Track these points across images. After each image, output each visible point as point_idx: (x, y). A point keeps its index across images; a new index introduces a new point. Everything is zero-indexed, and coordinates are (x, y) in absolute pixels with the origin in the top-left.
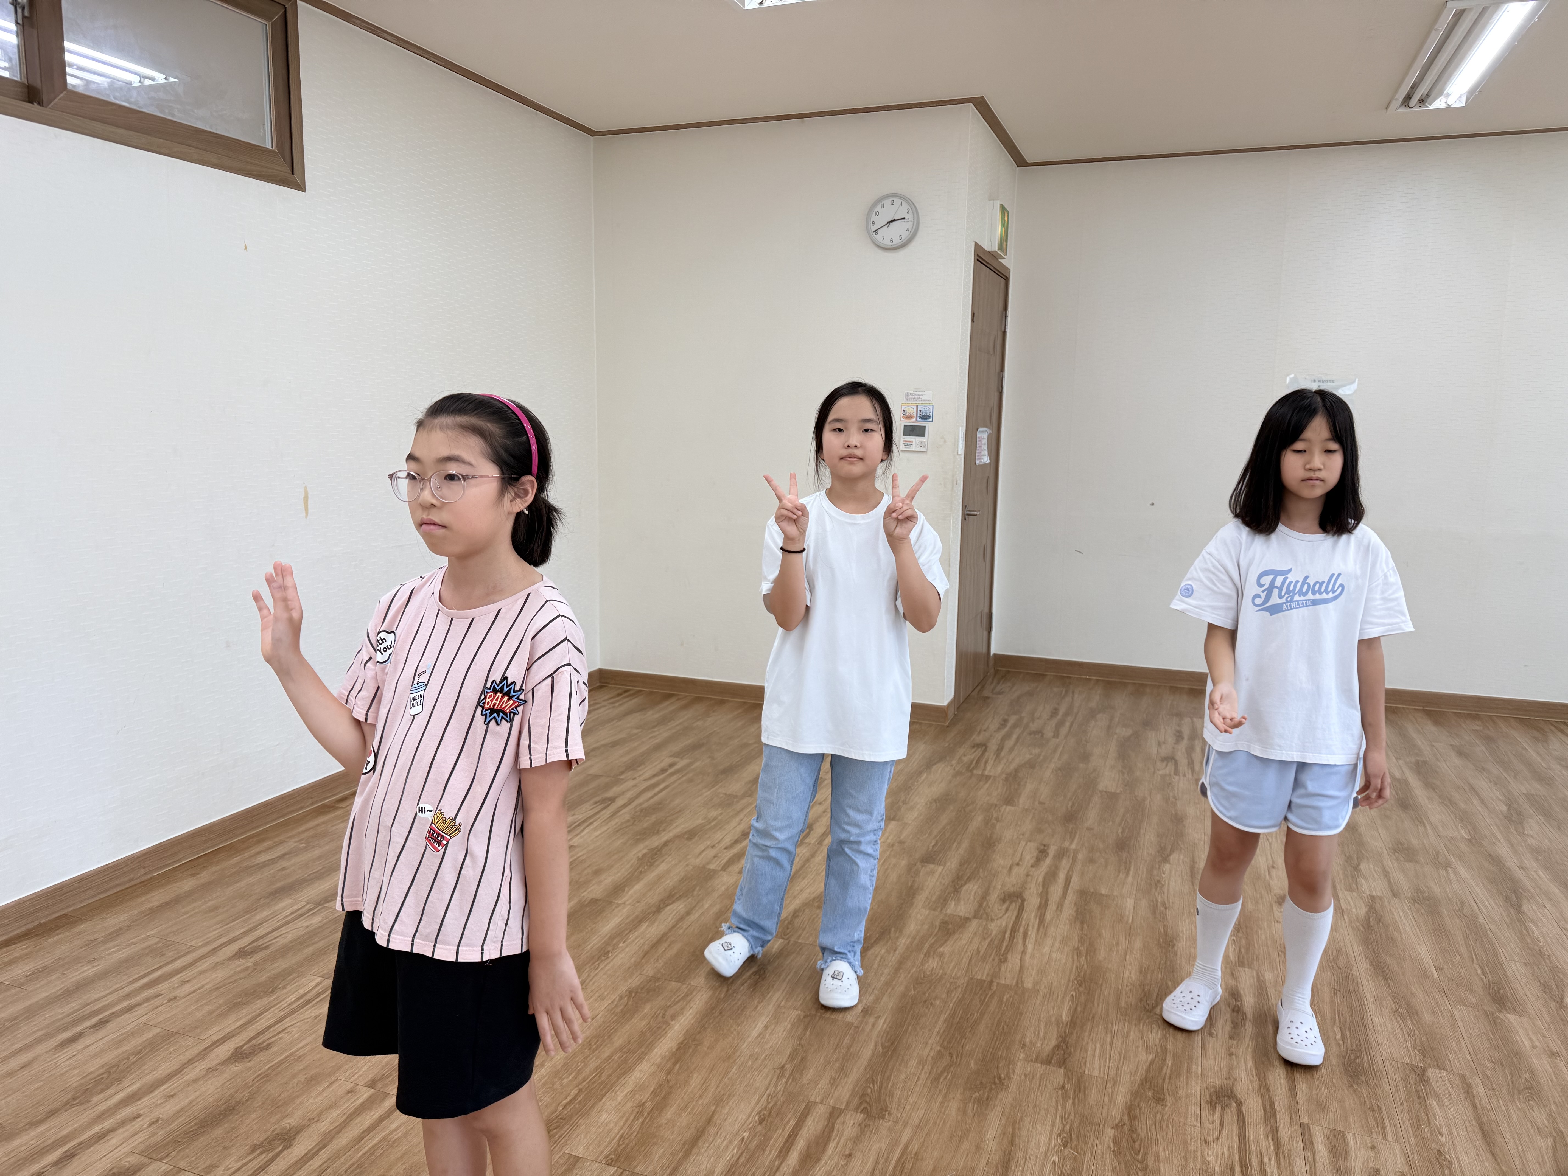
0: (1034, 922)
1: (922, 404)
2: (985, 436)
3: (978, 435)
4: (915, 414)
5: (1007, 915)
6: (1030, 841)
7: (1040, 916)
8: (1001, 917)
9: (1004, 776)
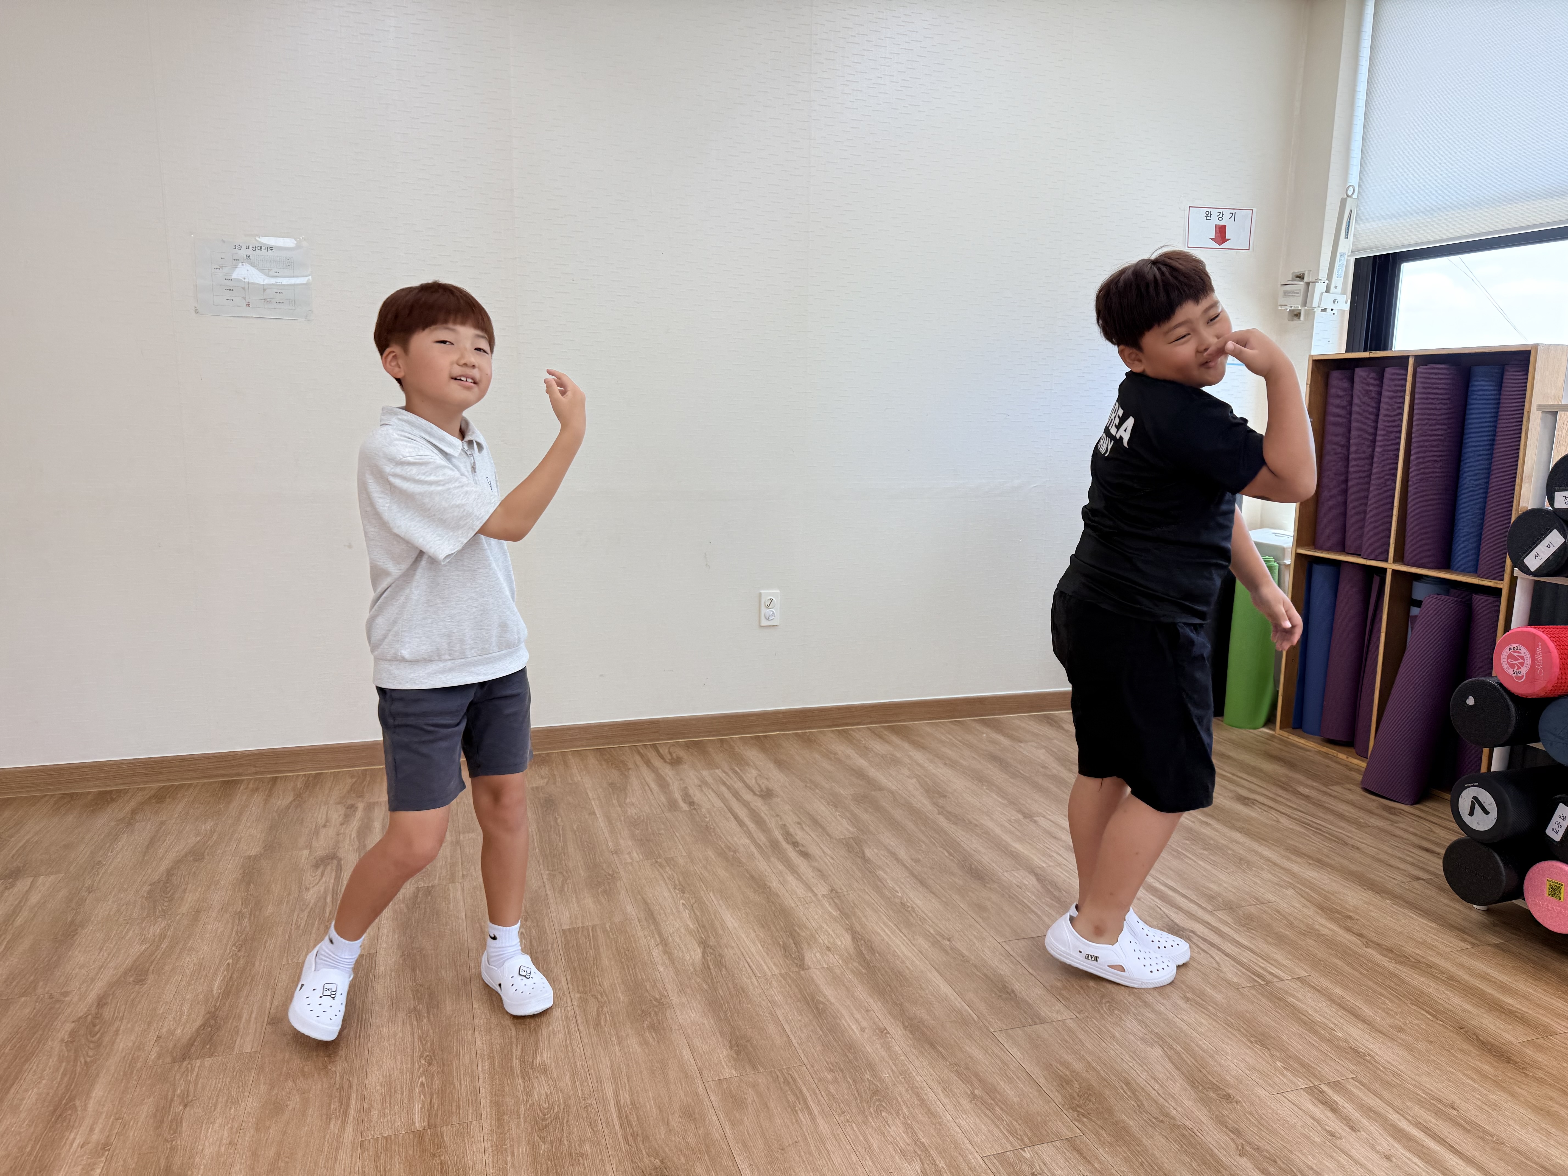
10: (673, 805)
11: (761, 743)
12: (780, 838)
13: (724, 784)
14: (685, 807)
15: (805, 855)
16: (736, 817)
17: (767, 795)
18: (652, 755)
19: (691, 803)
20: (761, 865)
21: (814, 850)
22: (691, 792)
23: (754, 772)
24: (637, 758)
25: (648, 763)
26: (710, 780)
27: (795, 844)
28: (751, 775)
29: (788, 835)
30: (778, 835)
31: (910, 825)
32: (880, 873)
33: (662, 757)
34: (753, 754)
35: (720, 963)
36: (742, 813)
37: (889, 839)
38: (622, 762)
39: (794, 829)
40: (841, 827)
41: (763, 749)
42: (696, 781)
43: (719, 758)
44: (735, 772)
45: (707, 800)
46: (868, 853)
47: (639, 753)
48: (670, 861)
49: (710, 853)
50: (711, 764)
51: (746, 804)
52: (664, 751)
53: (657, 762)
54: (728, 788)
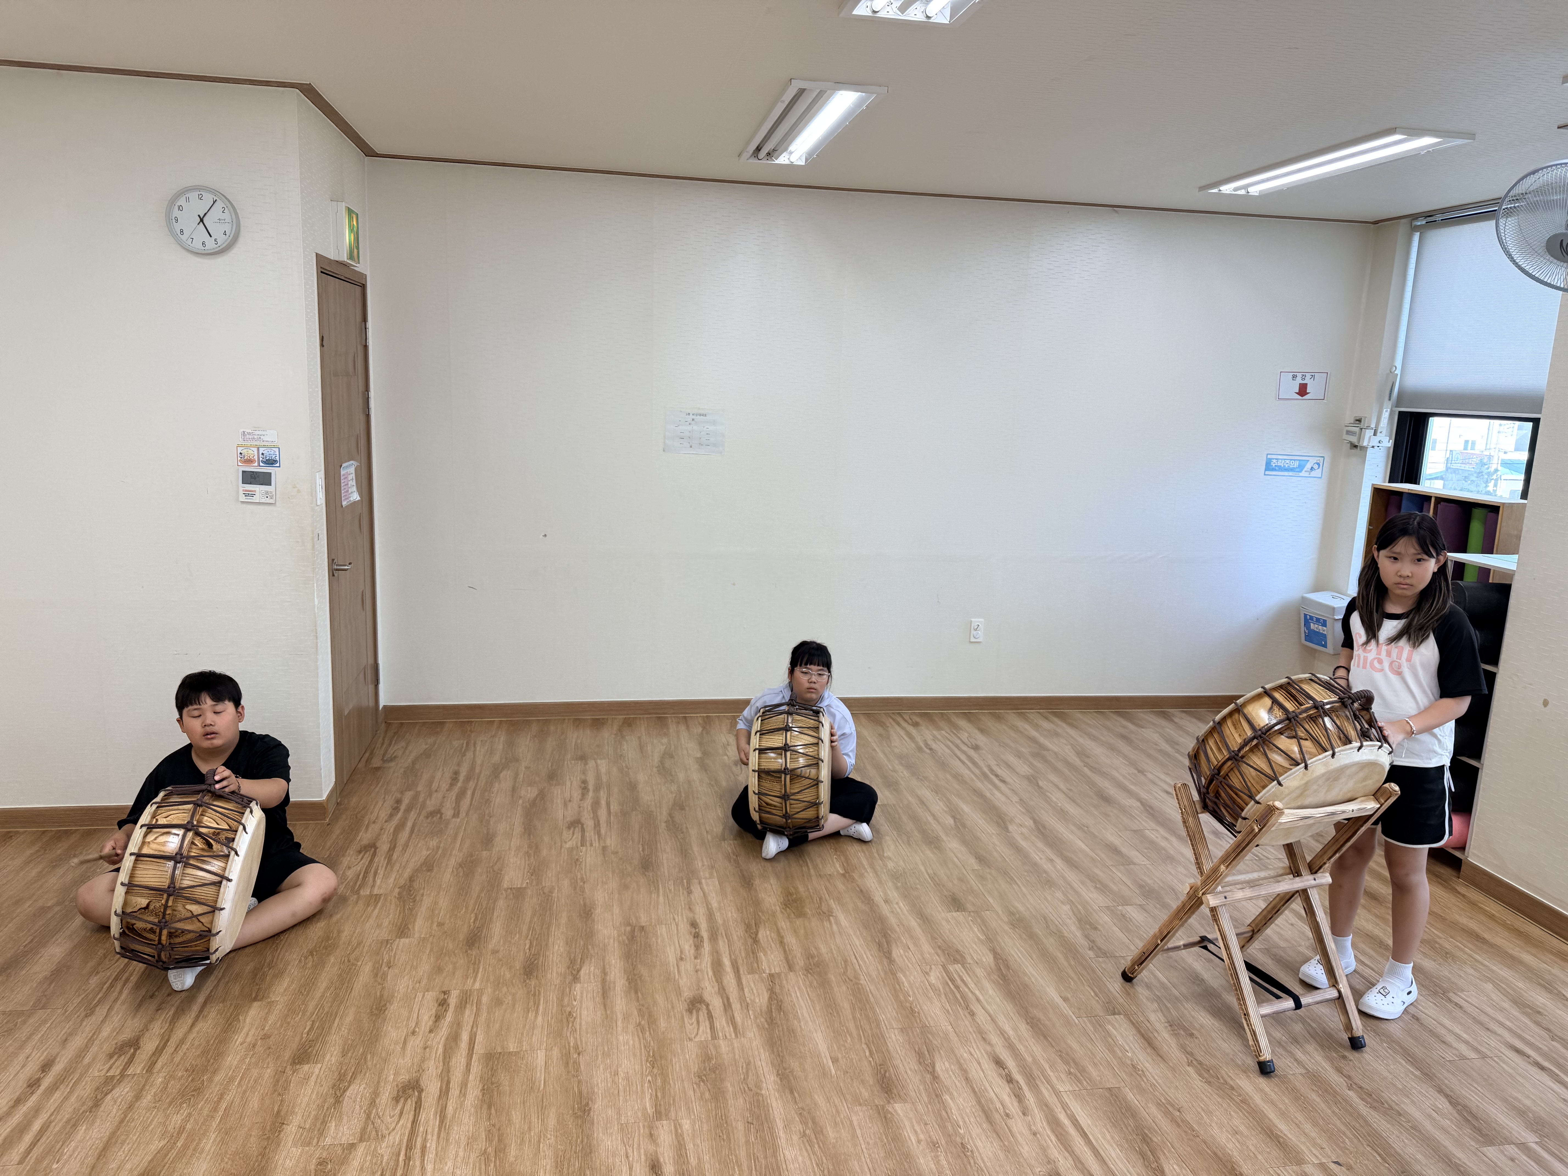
0: (434, 1123)
1: (264, 446)
2: (352, 470)
3: (342, 472)
4: (256, 458)
5: (401, 1123)
6: (428, 991)
7: (441, 1112)
8: (394, 1129)
9: (397, 890)
10: (920, 749)
11: (968, 717)
12: (988, 772)
13: (949, 740)
14: (928, 751)
15: (1004, 781)
16: (960, 759)
17: (976, 748)
18: (899, 719)
19: (931, 749)
20: (979, 784)
21: (1008, 779)
22: (929, 743)
23: (966, 734)
24: (891, 720)
25: (899, 724)
26: (939, 737)
27: (997, 776)
28: (964, 736)
29: (992, 771)
30: (986, 770)
31: (1066, 771)
32: (1048, 794)
33: (906, 721)
34: (962, 723)
35: (964, 826)
36: (963, 757)
37: (1053, 777)
38: (882, 722)
39: (995, 768)
40: (1024, 769)
41: (970, 721)
42: (931, 737)
43: (942, 724)
44: (954, 733)
45: (940, 748)
46: (1041, 783)
47: (891, 717)
48: (926, 778)
49: (948, 776)
50: (939, 728)
51: (964, 752)
52: (907, 718)
53: (904, 724)
54: (952, 742)
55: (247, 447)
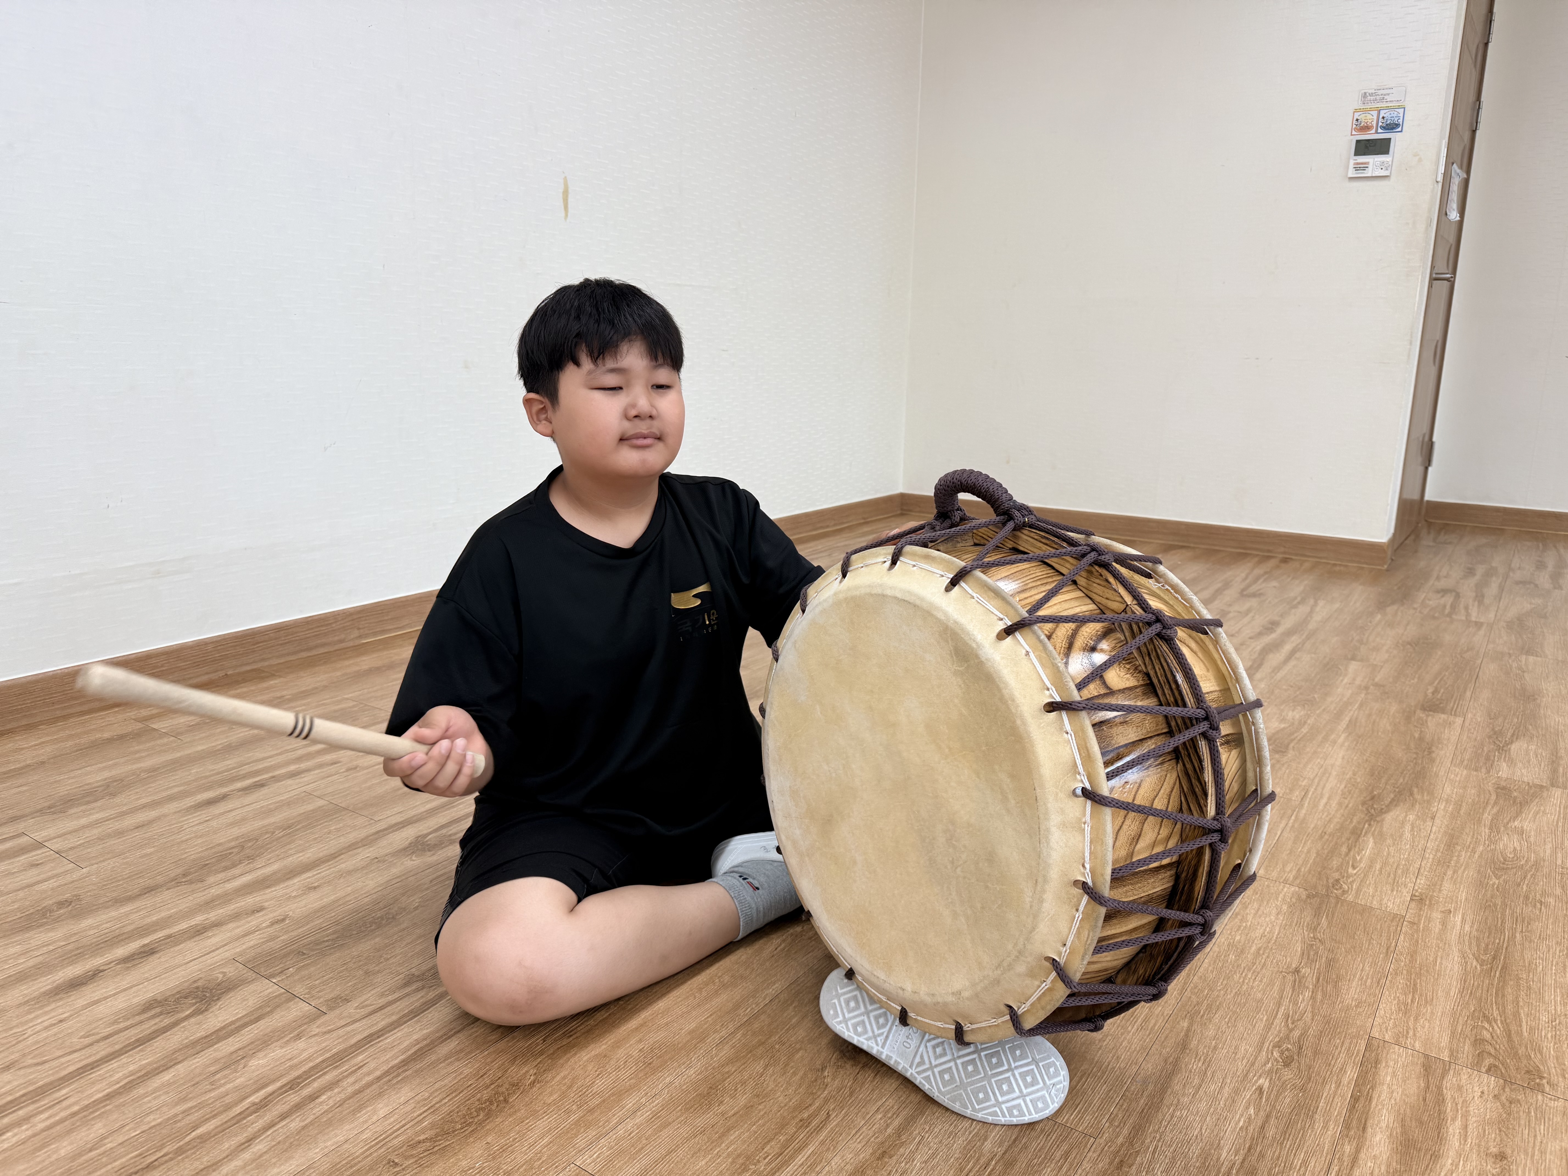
1: (1388, 108)
2: (1457, 181)
3: (1452, 174)
4: (1374, 124)
55: (1365, 111)
